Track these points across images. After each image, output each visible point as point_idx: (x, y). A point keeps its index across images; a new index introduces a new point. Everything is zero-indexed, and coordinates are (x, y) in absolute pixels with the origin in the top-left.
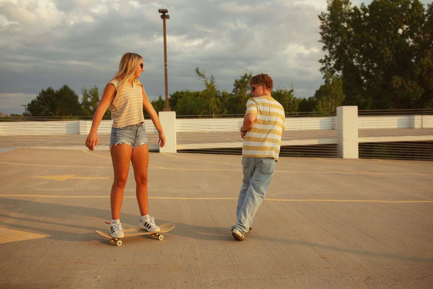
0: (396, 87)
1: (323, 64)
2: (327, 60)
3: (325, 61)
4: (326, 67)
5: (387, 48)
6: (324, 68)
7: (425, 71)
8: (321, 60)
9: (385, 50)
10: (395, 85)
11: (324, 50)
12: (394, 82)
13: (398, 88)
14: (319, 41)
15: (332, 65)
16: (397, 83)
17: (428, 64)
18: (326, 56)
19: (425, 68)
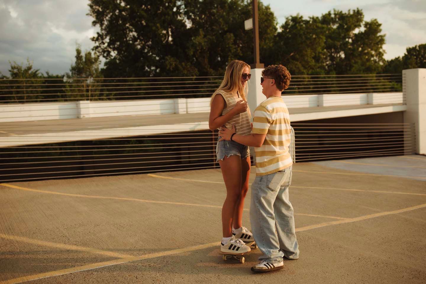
0: (169, 68)
1: (96, 43)
2: (100, 38)
3: (97, 39)
4: (100, 47)
5: (158, 25)
6: (97, 48)
7: (198, 52)
8: (94, 38)
9: (157, 27)
10: (168, 66)
11: (94, 25)
12: (167, 62)
13: (171, 69)
14: (87, 15)
15: (106, 45)
16: (171, 65)
17: (200, 43)
18: (98, 33)
19: (198, 48)
